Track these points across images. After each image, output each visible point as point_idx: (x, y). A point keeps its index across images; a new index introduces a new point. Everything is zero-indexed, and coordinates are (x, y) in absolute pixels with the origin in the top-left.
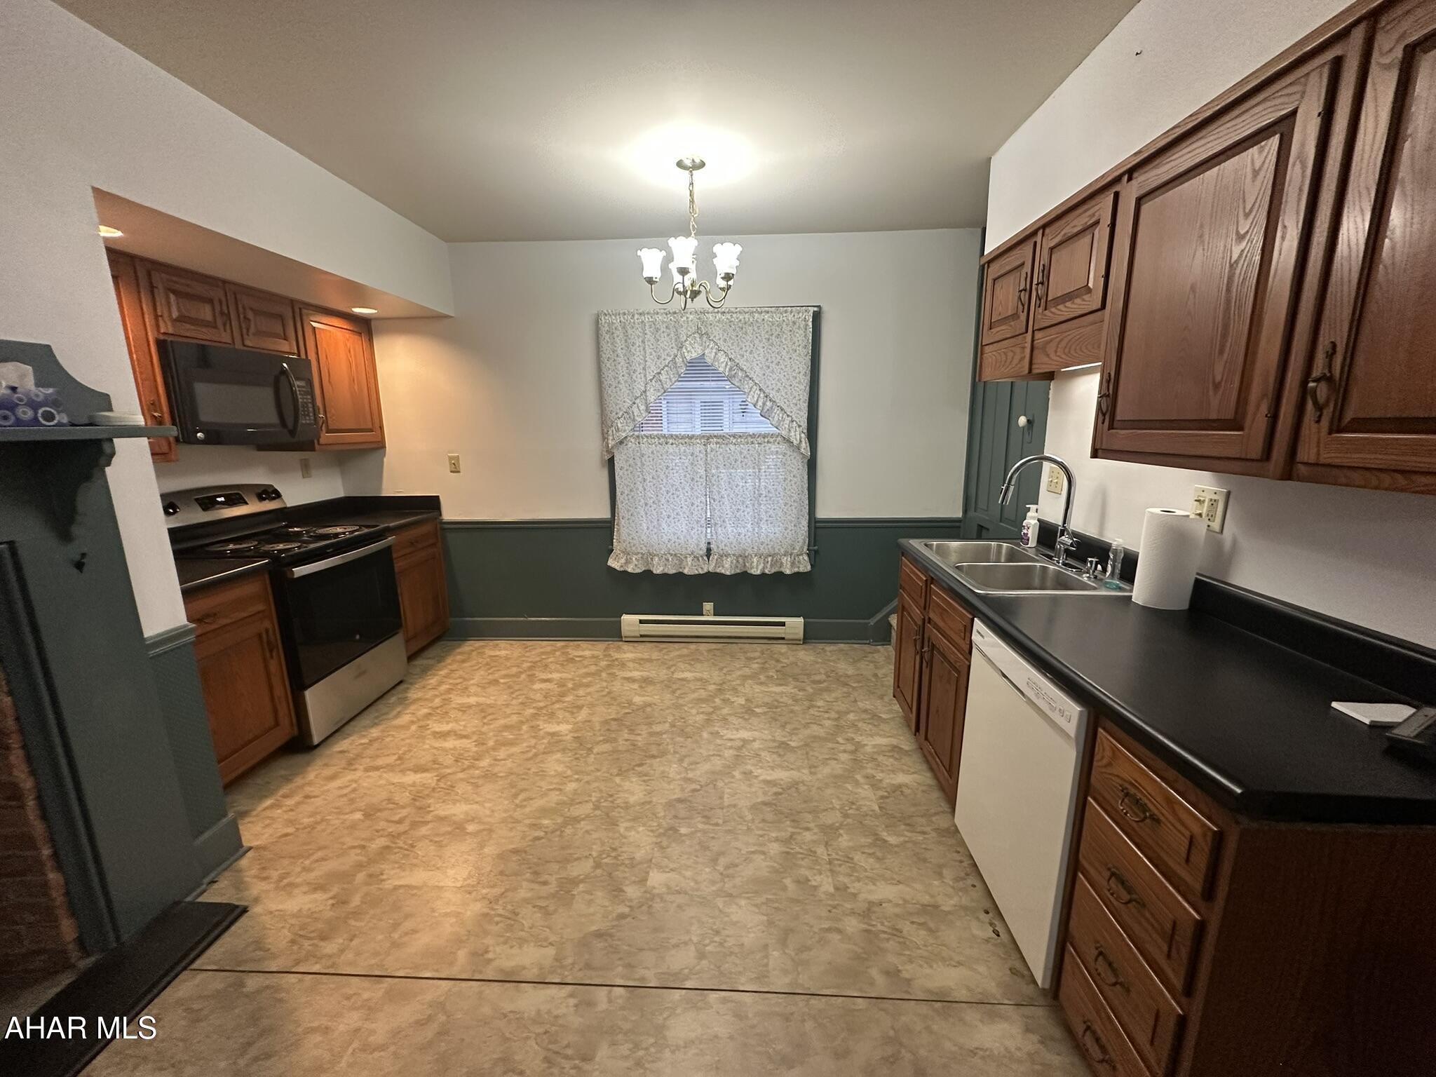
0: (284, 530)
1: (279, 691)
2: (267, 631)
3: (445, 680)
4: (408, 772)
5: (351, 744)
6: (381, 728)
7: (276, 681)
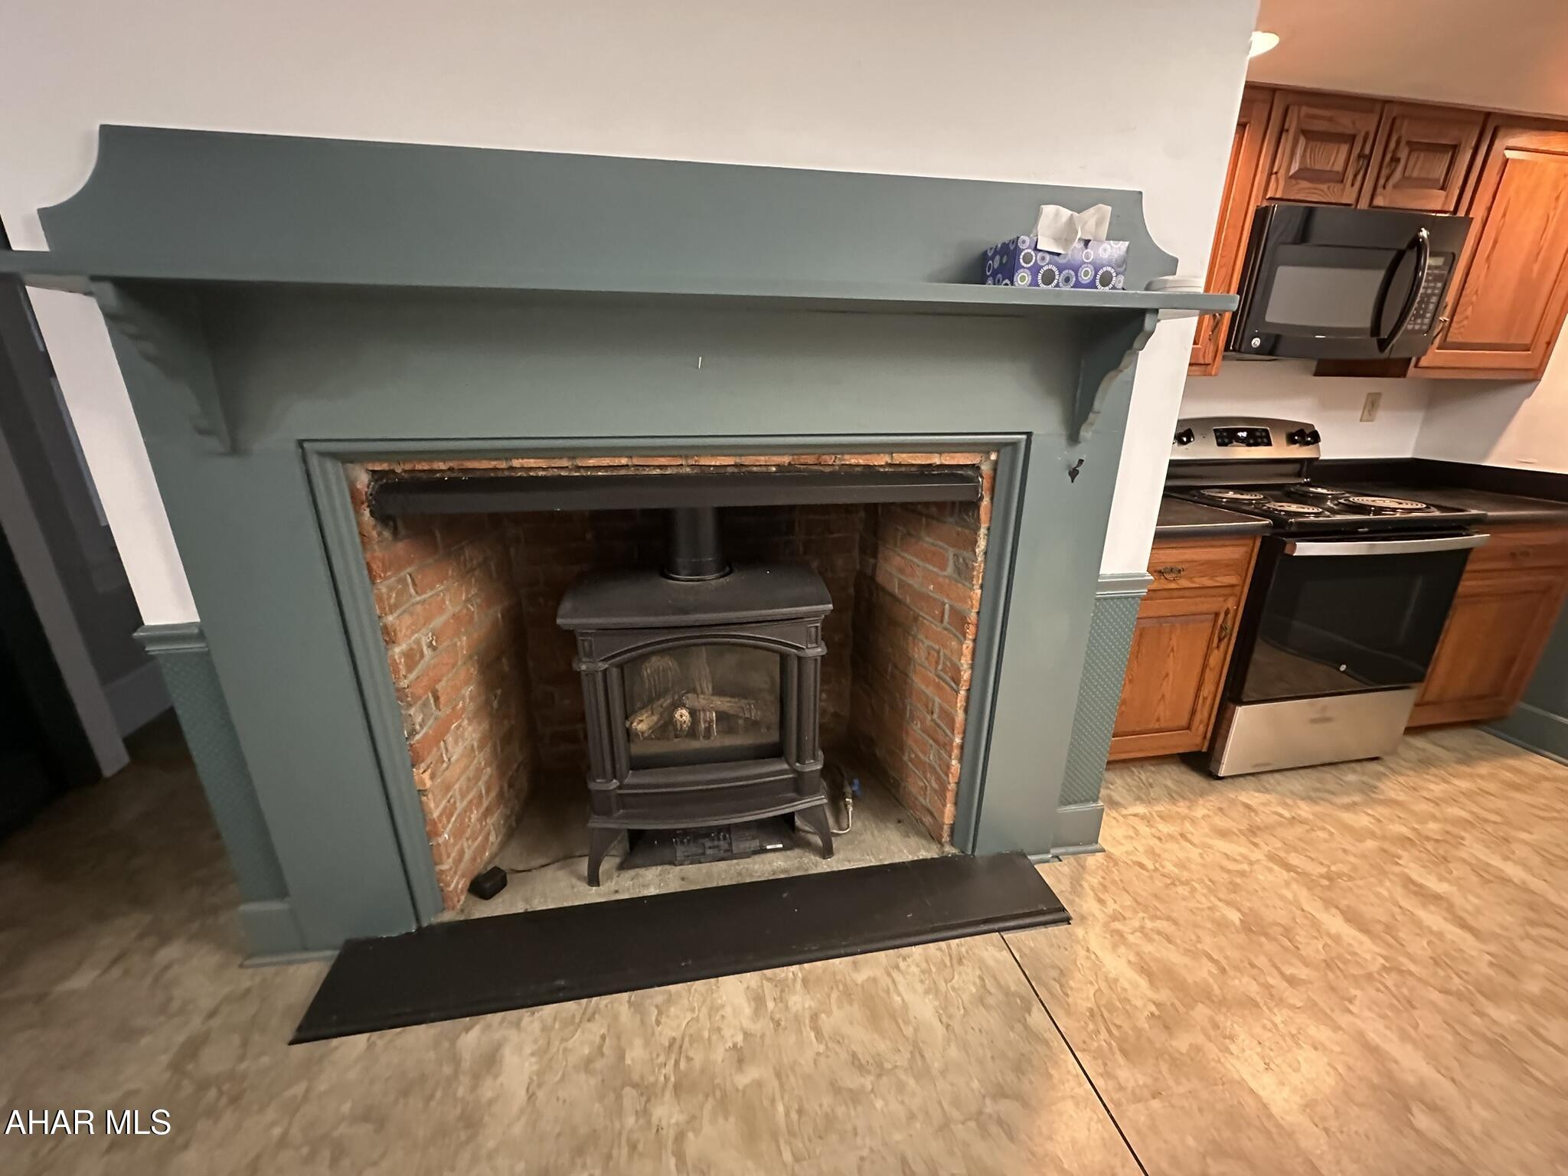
0: (1305, 489)
1: (1208, 690)
2: (1227, 613)
3: (1463, 799)
4: (1334, 911)
5: (1264, 804)
6: (1318, 809)
7: (1210, 677)
